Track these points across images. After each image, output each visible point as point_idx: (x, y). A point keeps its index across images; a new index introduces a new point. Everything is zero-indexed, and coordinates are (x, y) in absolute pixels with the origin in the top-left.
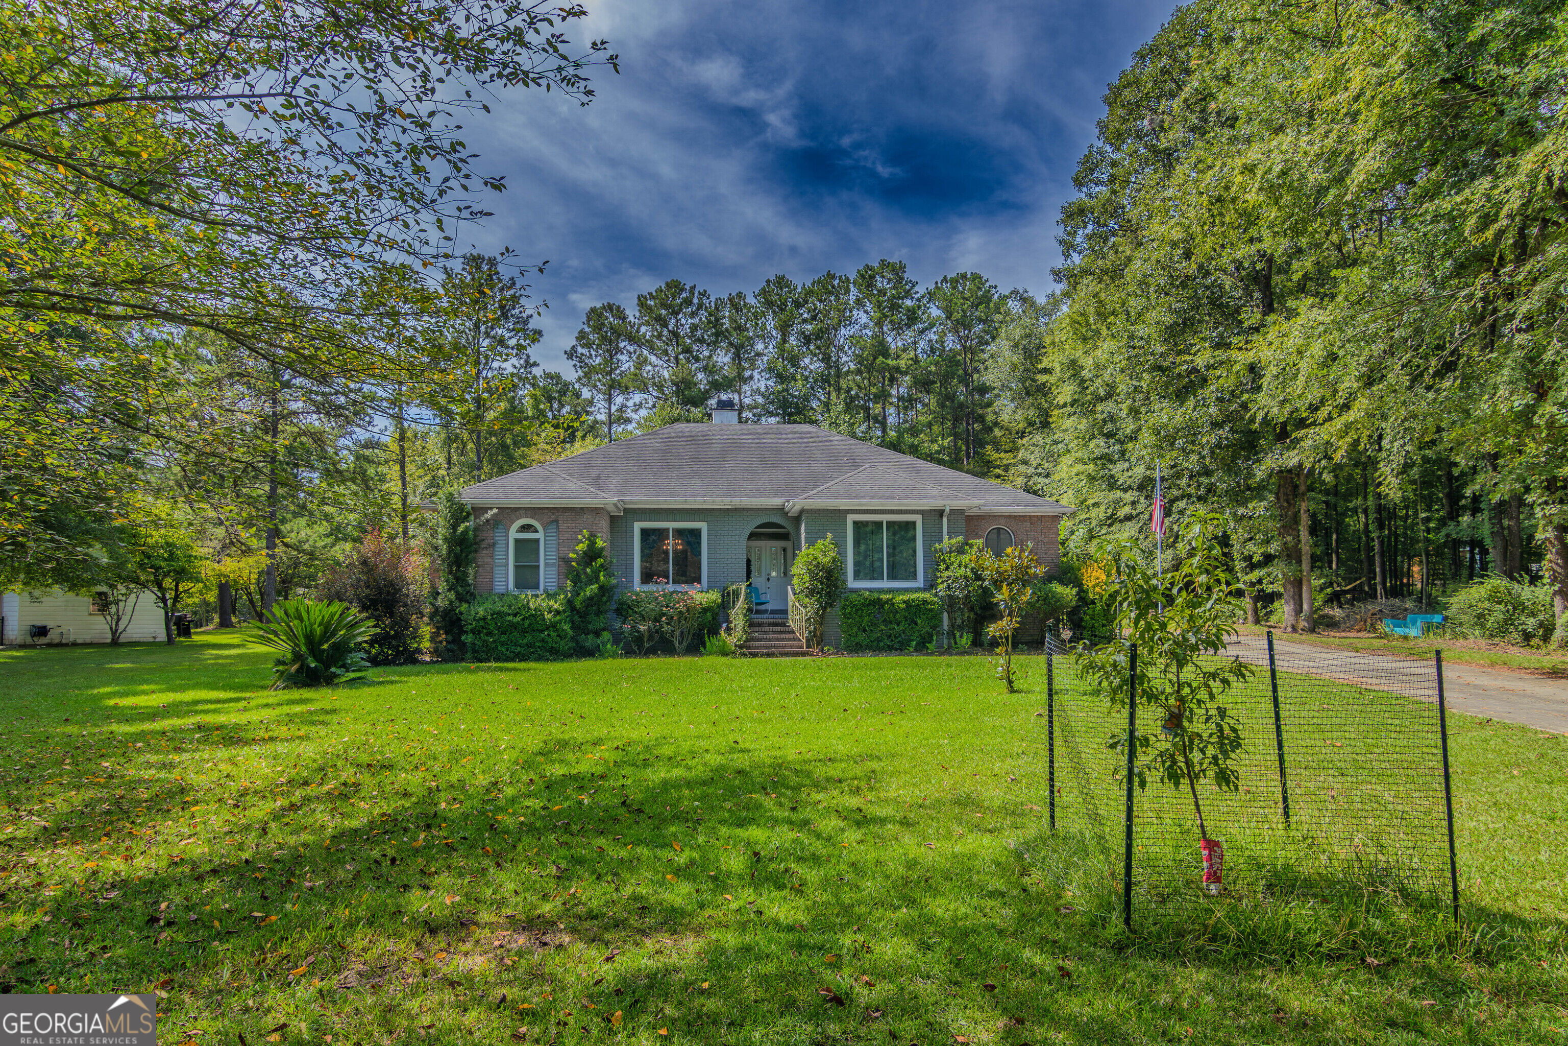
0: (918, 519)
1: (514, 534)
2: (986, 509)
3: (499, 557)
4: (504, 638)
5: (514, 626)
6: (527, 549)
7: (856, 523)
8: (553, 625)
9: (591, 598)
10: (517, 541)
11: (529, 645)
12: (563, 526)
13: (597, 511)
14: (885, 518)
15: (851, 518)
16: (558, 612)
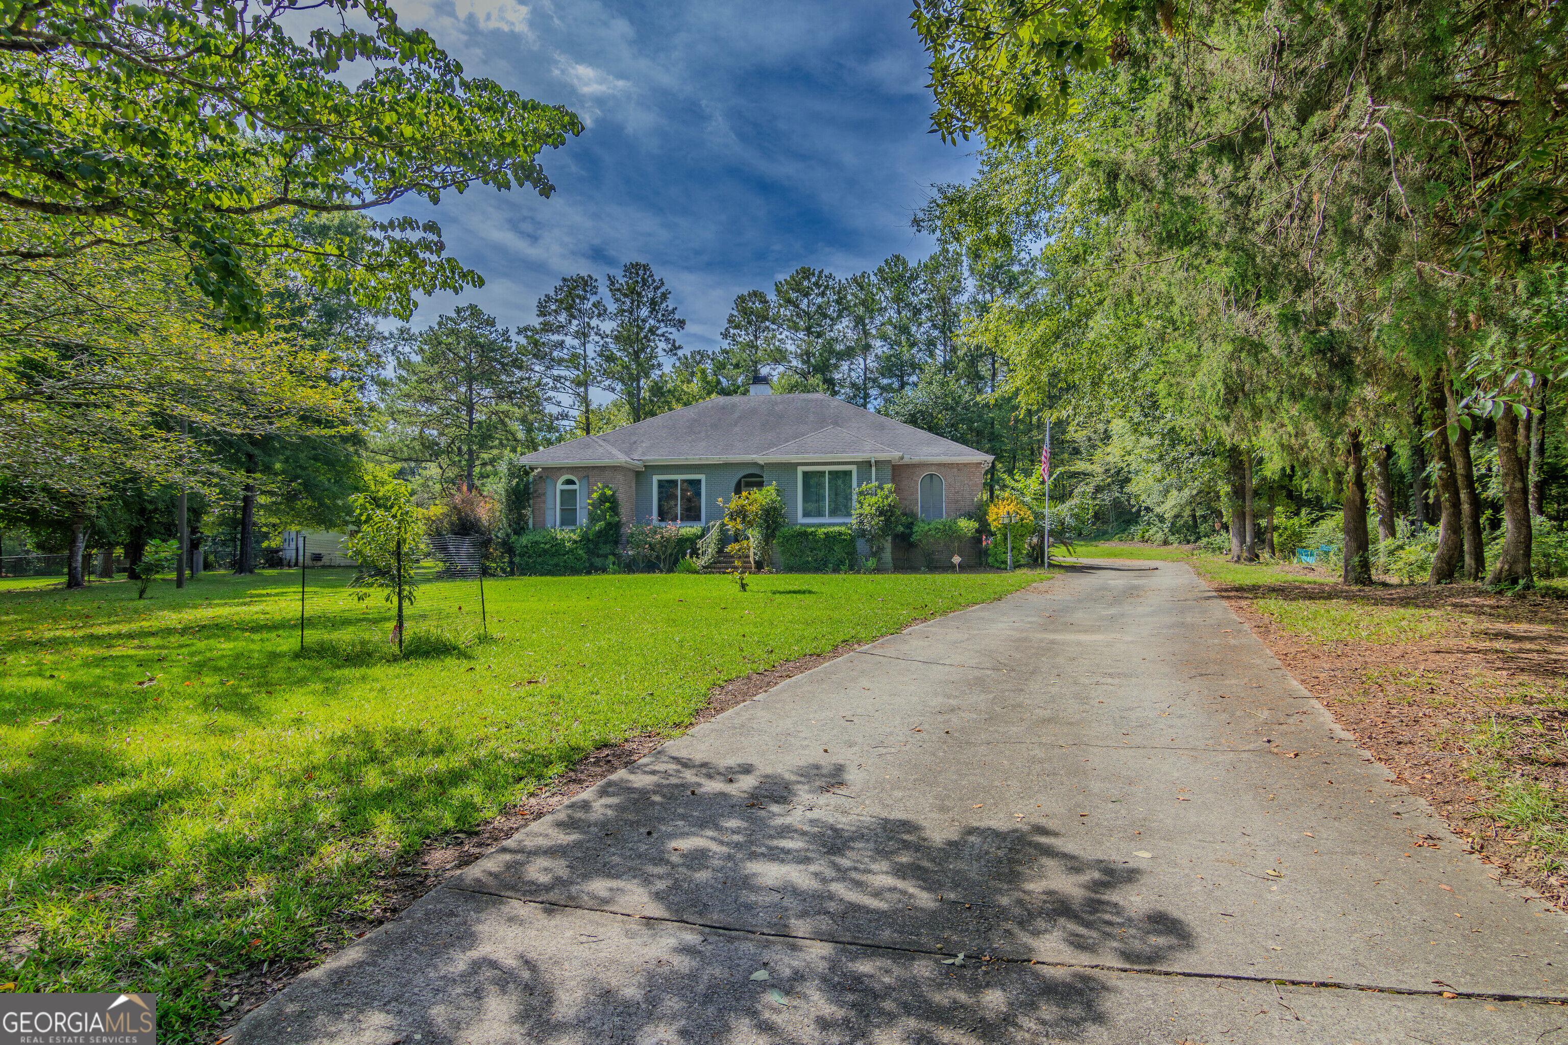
0: (853, 468)
1: (560, 486)
2: (916, 459)
3: (549, 504)
4: (540, 560)
5: (545, 551)
6: (569, 497)
7: (805, 474)
8: (571, 550)
9: (600, 532)
10: (562, 491)
11: (557, 565)
12: (592, 480)
13: (615, 468)
14: (827, 468)
15: (800, 469)
16: (575, 542)
